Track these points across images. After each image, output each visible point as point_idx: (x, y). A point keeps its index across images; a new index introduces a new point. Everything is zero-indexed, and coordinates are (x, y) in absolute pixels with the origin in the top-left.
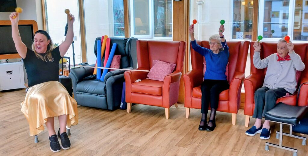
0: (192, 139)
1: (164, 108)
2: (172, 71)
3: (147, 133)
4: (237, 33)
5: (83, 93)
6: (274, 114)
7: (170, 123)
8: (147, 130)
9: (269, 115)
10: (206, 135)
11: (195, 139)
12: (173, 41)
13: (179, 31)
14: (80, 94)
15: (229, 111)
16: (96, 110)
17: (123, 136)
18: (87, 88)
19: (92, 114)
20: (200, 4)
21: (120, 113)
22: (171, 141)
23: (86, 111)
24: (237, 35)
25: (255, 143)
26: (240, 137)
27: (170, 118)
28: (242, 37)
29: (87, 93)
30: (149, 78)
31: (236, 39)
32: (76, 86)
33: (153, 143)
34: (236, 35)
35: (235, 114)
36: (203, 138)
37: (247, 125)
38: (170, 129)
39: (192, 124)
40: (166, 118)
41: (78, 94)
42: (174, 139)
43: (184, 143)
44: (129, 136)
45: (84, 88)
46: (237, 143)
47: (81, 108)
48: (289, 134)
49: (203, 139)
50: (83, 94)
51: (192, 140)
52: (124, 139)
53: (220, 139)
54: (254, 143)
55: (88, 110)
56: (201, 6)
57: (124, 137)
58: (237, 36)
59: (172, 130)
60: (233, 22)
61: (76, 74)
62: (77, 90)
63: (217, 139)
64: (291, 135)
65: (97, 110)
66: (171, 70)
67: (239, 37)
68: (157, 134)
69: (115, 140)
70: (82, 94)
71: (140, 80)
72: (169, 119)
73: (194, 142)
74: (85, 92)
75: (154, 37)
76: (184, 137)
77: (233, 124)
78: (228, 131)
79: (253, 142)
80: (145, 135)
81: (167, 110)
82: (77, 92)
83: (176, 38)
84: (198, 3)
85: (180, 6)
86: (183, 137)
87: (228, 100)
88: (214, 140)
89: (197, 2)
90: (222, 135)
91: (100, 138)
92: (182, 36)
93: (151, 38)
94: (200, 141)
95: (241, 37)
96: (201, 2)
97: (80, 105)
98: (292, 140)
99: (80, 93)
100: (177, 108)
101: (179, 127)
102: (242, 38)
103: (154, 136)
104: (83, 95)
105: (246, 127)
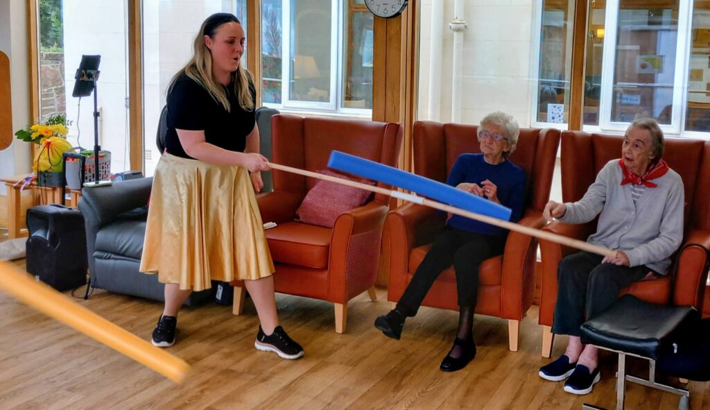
0: (393, 391)
1: (329, 303)
2: (364, 201)
3: (273, 374)
4: (550, 106)
5: (113, 256)
6: (605, 327)
7: (345, 345)
8: (276, 366)
9: (591, 329)
10: (435, 379)
11: (401, 392)
12: (373, 120)
13: (389, 94)
14: (105, 258)
15: (501, 313)
16: (147, 306)
17: (204, 383)
18: (124, 242)
19: (133, 317)
20: (458, 30)
21: (213, 315)
22: (335, 398)
23: (118, 309)
24: (548, 111)
25: (559, 404)
26: (522, 385)
27: (347, 330)
28: (562, 116)
29: (123, 255)
30: (301, 219)
31: (546, 121)
32: (96, 237)
33: (282, 403)
34: (546, 112)
35: (517, 321)
36: (424, 389)
37: (546, 353)
38: (341, 363)
39: (403, 349)
40: (337, 331)
41: (101, 258)
42: (344, 393)
43: (368, 406)
44: (219, 382)
45: (117, 241)
46: (511, 403)
47: (107, 299)
48: (648, 379)
49: (423, 392)
50: (112, 259)
51: (392, 395)
52: (202, 391)
53: (468, 392)
54: (556, 404)
55: (124, 305)
56: (461, 34)
57: (205, 386)
58: (549, 114)
59: (347, 364)
60: (539, 78)
61: (95, 203)
62: (96, 248)
63: (460, 393)
64: (651, 382)
65: (150, 306)
66: (362, 199)
67: (553, 118)
68: (301, 377)
69: (176, 394)
70: (109, 258)
71: (275, 224)
72: (343, 333)
73: (398, 402)
74: (118, 254)
75: (341, 107)
76: (374, 386)
77: (511, 349)
78: (493, 370)
79: (554, 401)
80: (264, 380)
81: (339, 310)
82: (96, 253)
83: (381, 113)
84: (453, 26)
85: (392, 32)
86: (372, 385)
87: (500, 284)
88: (452, 395)
89: (450, 24)
90: (478, 379)
91: (135, 387)
92: (396, 110)
93: (334, 108)
94: (412, 400)
95: (560, 116)
96: (462, 26)
97: (103, 290)
98: (655, 395)
99: (105, 255)
100: (374, 300)
101: (366, 357)
102: (562, 121)
103: (292, 383)
104: (111, 262)
105: (543, 357)
